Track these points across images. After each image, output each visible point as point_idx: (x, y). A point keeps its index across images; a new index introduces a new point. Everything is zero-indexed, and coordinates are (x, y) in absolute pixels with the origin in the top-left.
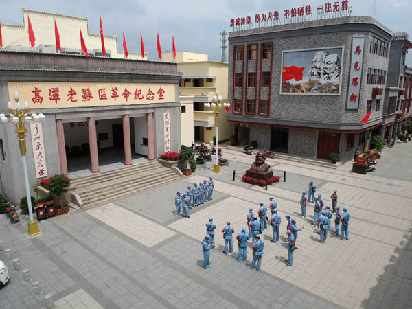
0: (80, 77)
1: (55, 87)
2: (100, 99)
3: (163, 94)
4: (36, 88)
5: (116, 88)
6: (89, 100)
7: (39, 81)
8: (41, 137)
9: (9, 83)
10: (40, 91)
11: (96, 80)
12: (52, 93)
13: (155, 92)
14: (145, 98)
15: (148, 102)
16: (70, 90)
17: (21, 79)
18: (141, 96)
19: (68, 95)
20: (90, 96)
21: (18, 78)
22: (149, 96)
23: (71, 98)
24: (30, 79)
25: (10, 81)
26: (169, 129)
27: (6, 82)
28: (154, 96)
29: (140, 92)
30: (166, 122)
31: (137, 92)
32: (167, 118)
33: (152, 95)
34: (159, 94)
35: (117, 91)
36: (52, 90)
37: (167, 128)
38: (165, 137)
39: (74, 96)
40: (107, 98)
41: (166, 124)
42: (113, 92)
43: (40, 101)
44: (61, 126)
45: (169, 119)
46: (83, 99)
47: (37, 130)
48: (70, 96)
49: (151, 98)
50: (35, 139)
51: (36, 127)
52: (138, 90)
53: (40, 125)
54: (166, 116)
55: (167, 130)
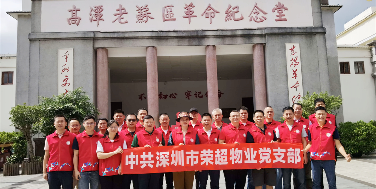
1: (98, 5)
2: (164, 20)
3: (285, 12)
4: (74, 7)
5: (191, 5)
6: (146, 22)
8: (71, 69)
10: (79, 10)
12: (93, 13)
13: (269, 10)
14: (247, 18)
15: (253, 25)
16: (118, 8)
18: (237, 16)
19: (115, 15)
20: (148, 17)
22: (254, 15)
23: (119, 19)
26: (299, 73)
28: (265, 16)
29: (236, 10)
30: (292, 61)
31: (231, 9)
32: (295, 53)
33: (261, 15)
34: (276, 13)
35: (193, 9)
36: (94, 9)
37: (294, 71)
38: (290, 89)
39: (123, 16)
40: (175, 20)
41: (292, 64)
42: (186, 10)
43: (77, 22)
44: (103, 57)
45: (298, 54)
46: (137, 20)
47: (66, 59)
48: (117, 17)
49: (259, 20)
50: (63, 70)
51: (66, 54)
52: (233, 6)
53: (71, 52)
54: (291, 49)
55: (296, 76)
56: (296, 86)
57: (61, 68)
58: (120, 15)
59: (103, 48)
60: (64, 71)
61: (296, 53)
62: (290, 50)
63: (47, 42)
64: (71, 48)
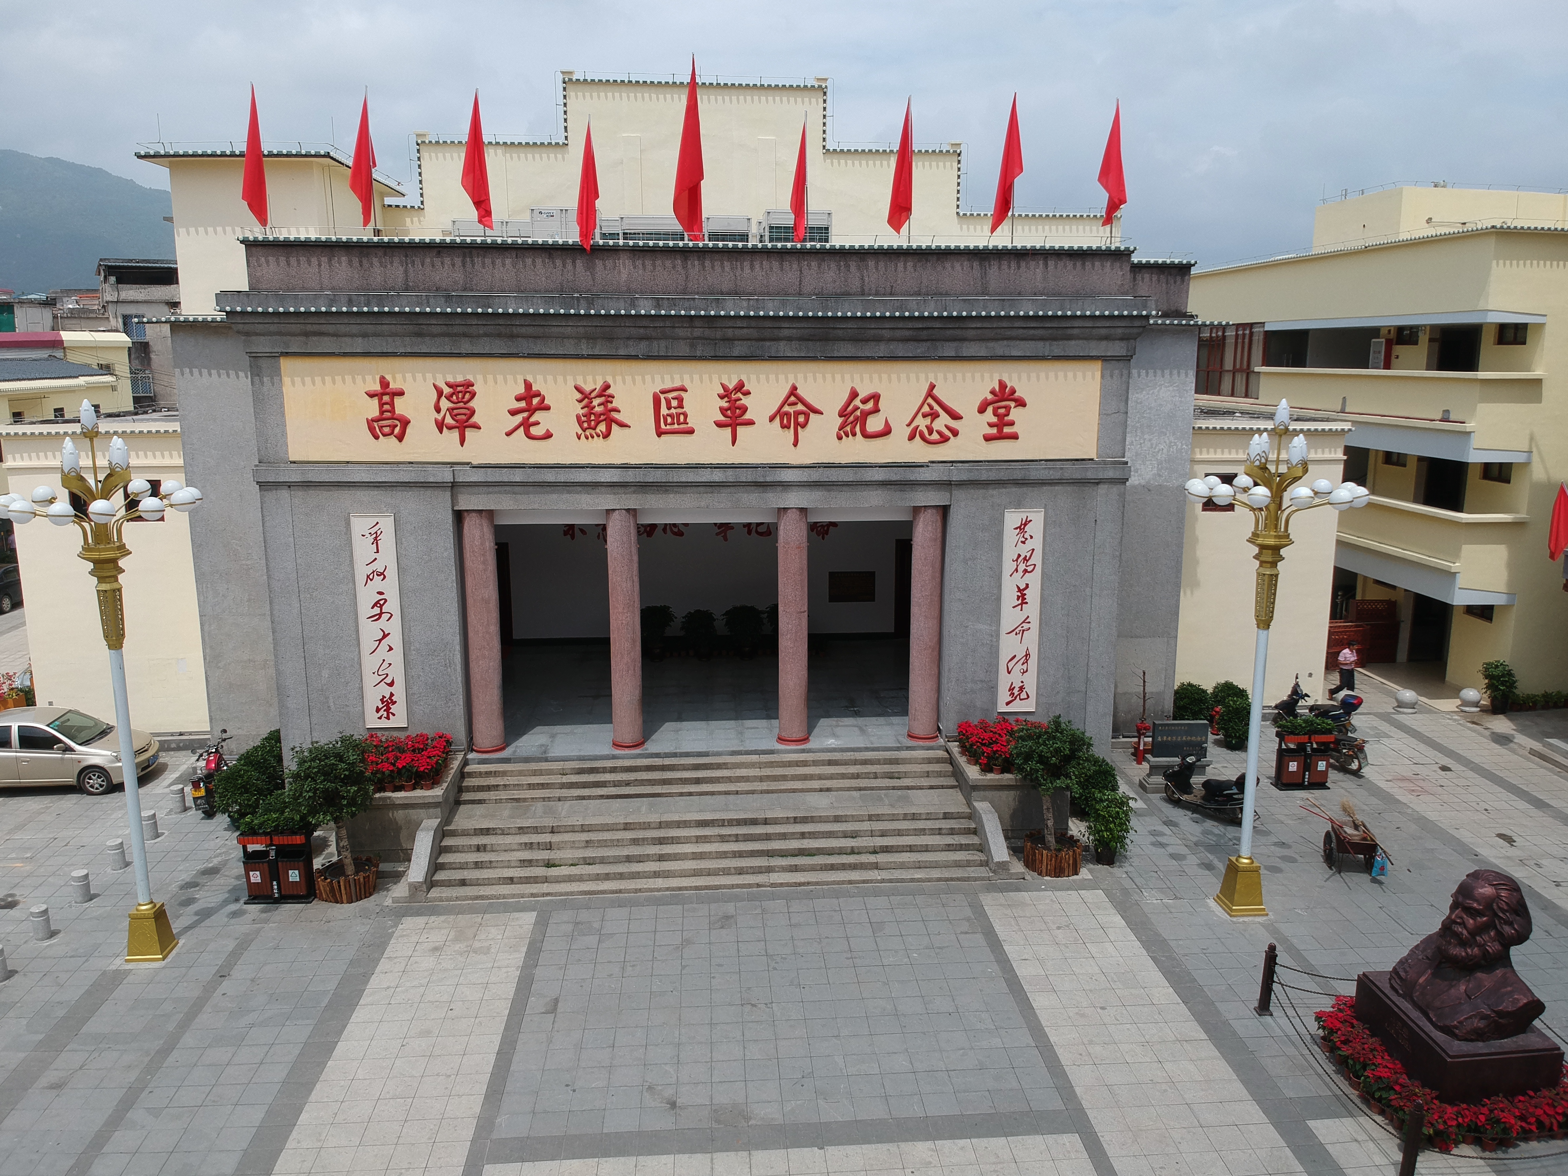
0: (564, 337)
1: (460, 379)
2: (660, 433)
3: (1016, 414)
4: (384, 383)
5: (740, 387)
6: (606, 436)
7: (394, 355)
8: (392, 573)
9: (285, 364)
10: (401, 393)
11: (642, 347)
12: (445, 404)
13: (966, 407)
14: (901, 431)
15: (919, 452)
16: (521, 390)
17: (327, 344)
18: (874, 424)
19: (513, 413)
20: (610, 421)
21: (315, 346)
22: (922, 423)
23: (526, 425)
24: (359, 345)
25: (287, 354)
27: (275, 356)
28: (953, 424)
29: (870, 405)
30: (1017, 560)
31: (857, 402)
32: (1029, 537)
33: (943, 421)
34: (989, 416)
35: (745, 401)
36: (447, 390)
37: (1019, 590)
38: (1003, 636)
39: (537, 416)
40: (691, 432)
41: (1016, 570)
42: (724, 404)
43: (397, 430)
44: (482, 537)
45: (1037, 543)
46: (580, 431)
47: (375, 544)
48: (519, 418)
49: (935, 436)
50: (368, 577)
51: (373, 531)
52: (862, 395)
53: (387, 524)
54: (1020, 527)
55: (1024, 602)
56: (1020, 631)
57: (361, 571)
58: (525, 414)
59: (480, 512)
60: (371, 577)
61: (1031, 537)
62: (1016, 529)
63: (312, 492)
64: (387, 511)
